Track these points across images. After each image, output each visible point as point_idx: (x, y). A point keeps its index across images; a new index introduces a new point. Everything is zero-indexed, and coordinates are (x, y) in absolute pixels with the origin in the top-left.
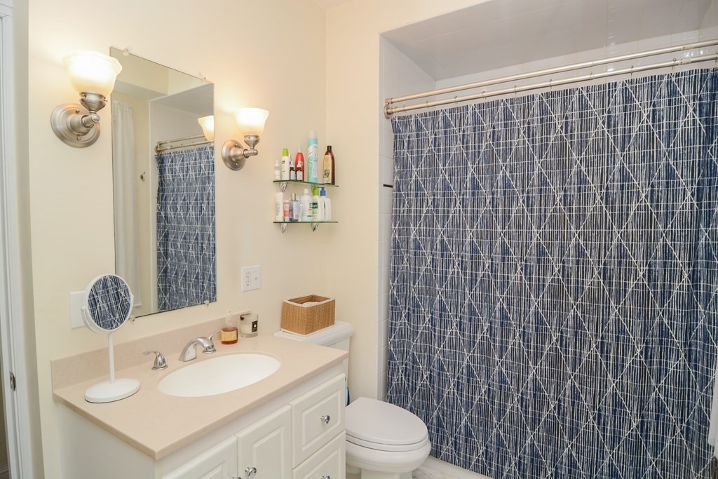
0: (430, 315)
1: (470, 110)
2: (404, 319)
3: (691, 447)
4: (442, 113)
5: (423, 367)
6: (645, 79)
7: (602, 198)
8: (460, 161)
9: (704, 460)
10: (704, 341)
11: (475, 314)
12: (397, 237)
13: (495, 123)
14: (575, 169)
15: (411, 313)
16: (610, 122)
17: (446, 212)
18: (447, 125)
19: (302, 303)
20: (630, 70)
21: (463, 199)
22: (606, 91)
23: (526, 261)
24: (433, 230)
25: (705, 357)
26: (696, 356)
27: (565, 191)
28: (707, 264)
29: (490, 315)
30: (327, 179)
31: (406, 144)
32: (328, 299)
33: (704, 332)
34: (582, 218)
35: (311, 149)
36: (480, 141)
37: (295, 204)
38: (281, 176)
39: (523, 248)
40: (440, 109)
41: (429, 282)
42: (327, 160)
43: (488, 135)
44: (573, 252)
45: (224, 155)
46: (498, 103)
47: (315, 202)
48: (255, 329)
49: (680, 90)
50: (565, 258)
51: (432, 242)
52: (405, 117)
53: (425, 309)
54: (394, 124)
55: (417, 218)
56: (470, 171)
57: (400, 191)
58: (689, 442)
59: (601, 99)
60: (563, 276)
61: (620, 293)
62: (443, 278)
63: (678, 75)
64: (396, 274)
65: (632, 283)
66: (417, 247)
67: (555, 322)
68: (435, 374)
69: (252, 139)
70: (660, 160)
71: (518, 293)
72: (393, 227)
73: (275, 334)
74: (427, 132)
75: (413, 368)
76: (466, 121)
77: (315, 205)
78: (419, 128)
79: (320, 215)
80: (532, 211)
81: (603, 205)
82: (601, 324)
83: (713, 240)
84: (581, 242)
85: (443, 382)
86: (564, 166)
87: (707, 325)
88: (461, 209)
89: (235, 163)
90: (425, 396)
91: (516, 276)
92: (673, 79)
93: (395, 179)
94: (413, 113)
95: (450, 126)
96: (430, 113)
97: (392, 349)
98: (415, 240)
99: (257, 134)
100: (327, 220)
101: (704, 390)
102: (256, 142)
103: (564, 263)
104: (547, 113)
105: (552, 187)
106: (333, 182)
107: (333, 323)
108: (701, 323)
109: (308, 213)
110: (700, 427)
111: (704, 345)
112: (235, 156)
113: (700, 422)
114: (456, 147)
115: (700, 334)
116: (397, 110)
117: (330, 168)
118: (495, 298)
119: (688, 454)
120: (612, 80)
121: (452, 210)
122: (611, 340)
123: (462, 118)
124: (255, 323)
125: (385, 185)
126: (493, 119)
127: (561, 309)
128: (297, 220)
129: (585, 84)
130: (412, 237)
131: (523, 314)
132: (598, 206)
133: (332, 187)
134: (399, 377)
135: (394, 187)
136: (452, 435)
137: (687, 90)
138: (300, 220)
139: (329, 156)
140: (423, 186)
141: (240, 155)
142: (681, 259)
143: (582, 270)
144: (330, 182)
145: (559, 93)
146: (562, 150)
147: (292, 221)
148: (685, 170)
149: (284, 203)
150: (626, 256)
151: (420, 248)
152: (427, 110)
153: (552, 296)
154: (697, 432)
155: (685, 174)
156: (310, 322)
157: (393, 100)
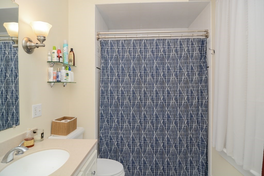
0: (117, 120)
1: (132, 41)
2: (106, 123)
3: (200, 149)
4: (121, 41)
5: (114, 140)
6: (186, 39)
7: (174, 75)
8: (128, 60)
9: (204, 152)
10: (201, 117)
11: (135, 117)
12: (103, 89)
13: (141, 47)
14: (167, 65)
15: (109, 119)
16: (176, 51)
17: (123, 79)
18: (123, 46)
19: (61, 121)
20: (181, 35)
21: (129, 74)
22: (175, 41)
23: (152, 96)
24: (118, 86)
25: (202, 122)
26: (199, 122)
27: (164, 72)
28: (201, 95)
29: (140, 116)
30: (71, 63)
31: (106, 52)
32: (74, 118)
33: (201, 115)
34: (169, 81)
35: (65, 48)
36: (135, 53)
37: (59, 73)
38: (52, 60)
39: (151, 92)
40: (120, 39)
41: (116, 106)
42: (71, 54)
43: (138, 51)
44: (166, 93)
45: (24, 45)
46: (142, 40)
47: (67, 73)
48: (42, 137)
49: (194, 43)
50: (164, 95)
51: (118, 90)
52: (105, 41)
53: (115, 118)
54: (101, 43)
55: (111, 81)
56: (132, 64)
57: (104, 70)
58: (199, 148)
59: (174, 43)
60: (164, 101)
61: (180, 105)
62: (122, 104)
63: (194, 39)
64: (103, 104)
65: (183, 102)
66: (111, 93)
67: (162, 117)
68: (120, 143)
69: (42, 38)
70: (190, 64)
71: (150, 108)
72: (101, 85)
73: (49, 138)
74: (115, 48)
75: (110, 142)
76: (130, 45)
77: (67, 75)
78: (112, 46)
79: (70, 79)
80: (154, 79)
81: (175, 77)
82: (175, 115)
83: (203, 88)
84: (169, 89)
85: (123, 145)
86: (164, 64)
87: (202, 112)
88: (129, 78)
89: (29, 50)
90: (116, 152)
91: (149, 102)
92: (193, 40)
93: (102, 65)
94: (110, 39)
95: (124, 46)
96: (116, 40)
97: (101, 135)
98: (111, 90)
99: (45, 36)
100: (72, 81)
101: (202, 132)
102: (44, 40)
103: (164, 96)
104: (158, 46)
105: (160, 71)
106: (74, 65)
107: (76, 128)
108: (200, 112)
109: (65, 78)
110: (202, 143)
111: (201, 118)
112: (30, 46)
113: (202, 141)
114: (126, 54)
115: (200, 115)
116: (102, 37)
117: (73, 59)
118: (142, 110)
119: (199, 151)
120: (177, 38)
121: (125, 78)
122: (178, 121)
123: (129, 44)
124: (42, 134)
125: (97, 68)
126: (140, 46)
127: (163, 111)
128: (61, 81)
129: (169, 38)
130: (109, 89)
131: (151, 115)
132: (174, 77)
133: (74, 67)
134: (104, 147)
135: (101, 69)
136: (127, 165)
137: (196, 44)
138: (62, 81)
139: (72, 53)
140: (113, 69)
141: (33, 46)
142: (195, 94)
143: (169, 98)
144: (73, 64)
145: (162, 39)
146: (162, 59)
147: (59, 81)
148: (196, 67)
149: (54, 73)
150: (181, 93)
151: (112, 93)
152: (115, 39)
153: (161, 108)
154: (201, 144)
155: (196, 68)
156: (68, 129)
157: (100, 33)
